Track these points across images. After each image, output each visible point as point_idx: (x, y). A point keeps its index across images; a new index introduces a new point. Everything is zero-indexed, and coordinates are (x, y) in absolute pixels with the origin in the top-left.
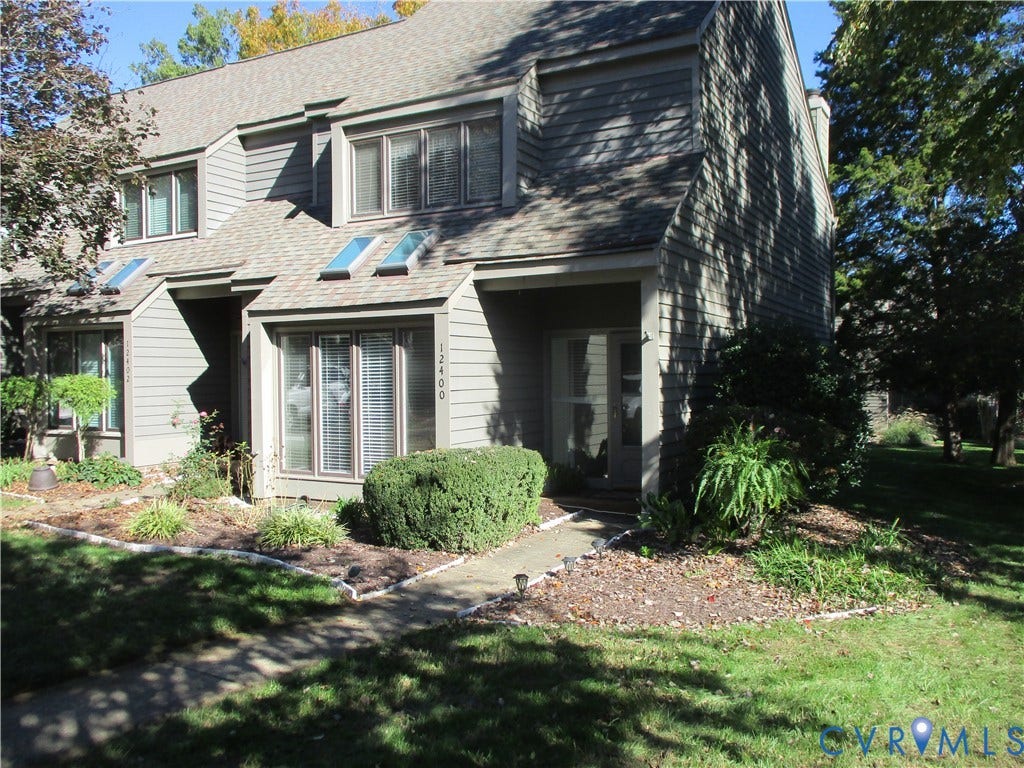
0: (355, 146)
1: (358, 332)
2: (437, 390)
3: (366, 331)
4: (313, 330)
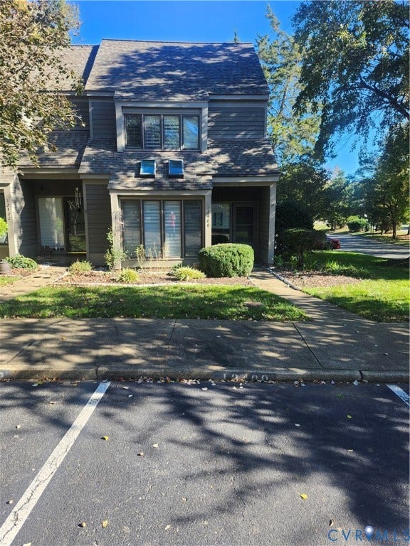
0: (127, 116)
1: (164, 201)
2: (206, 223)
3: (168, 201)
4: (141, 199)
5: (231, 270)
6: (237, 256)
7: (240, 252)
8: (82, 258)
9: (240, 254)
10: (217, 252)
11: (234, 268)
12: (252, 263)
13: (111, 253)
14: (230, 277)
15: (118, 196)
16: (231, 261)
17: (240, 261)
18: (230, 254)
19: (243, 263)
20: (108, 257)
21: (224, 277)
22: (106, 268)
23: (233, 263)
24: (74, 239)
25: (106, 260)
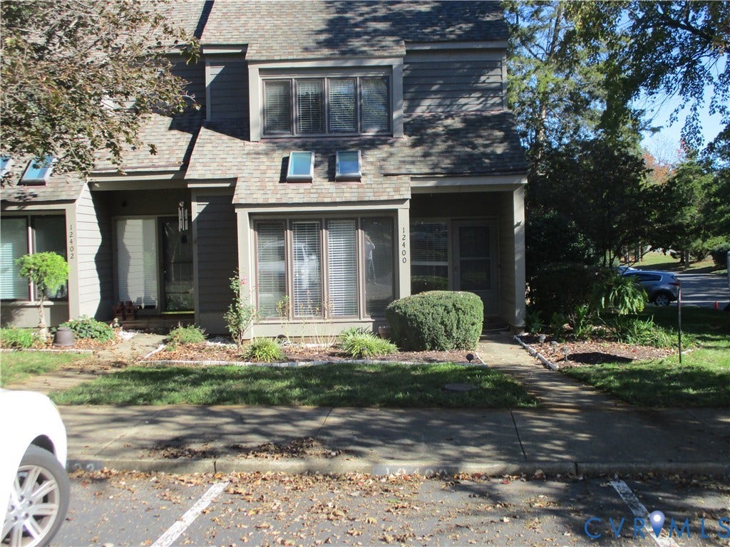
0: (266, 83)
1: (327, 220)
2: (401, 257)
3: (334, 219)
4: (288, 217)
5: (442, 339)
6: (453, 313)
7: (458, 306)
8: (187, 321)
9: (457, 310)
10: (418, 307)
11: (449, 335)
12: (479, 326)
13: (236, 312)
14: (442, 350)
15: (250, 214)
16: (442, 323)
17: (459, 322)
18: (441, 310)
19: (463, 326)
20: (230, 317)
21: (431, 350)
22: (228, 337)
23: (446, 326)
24: (175, 289)
25: (227, 323)
